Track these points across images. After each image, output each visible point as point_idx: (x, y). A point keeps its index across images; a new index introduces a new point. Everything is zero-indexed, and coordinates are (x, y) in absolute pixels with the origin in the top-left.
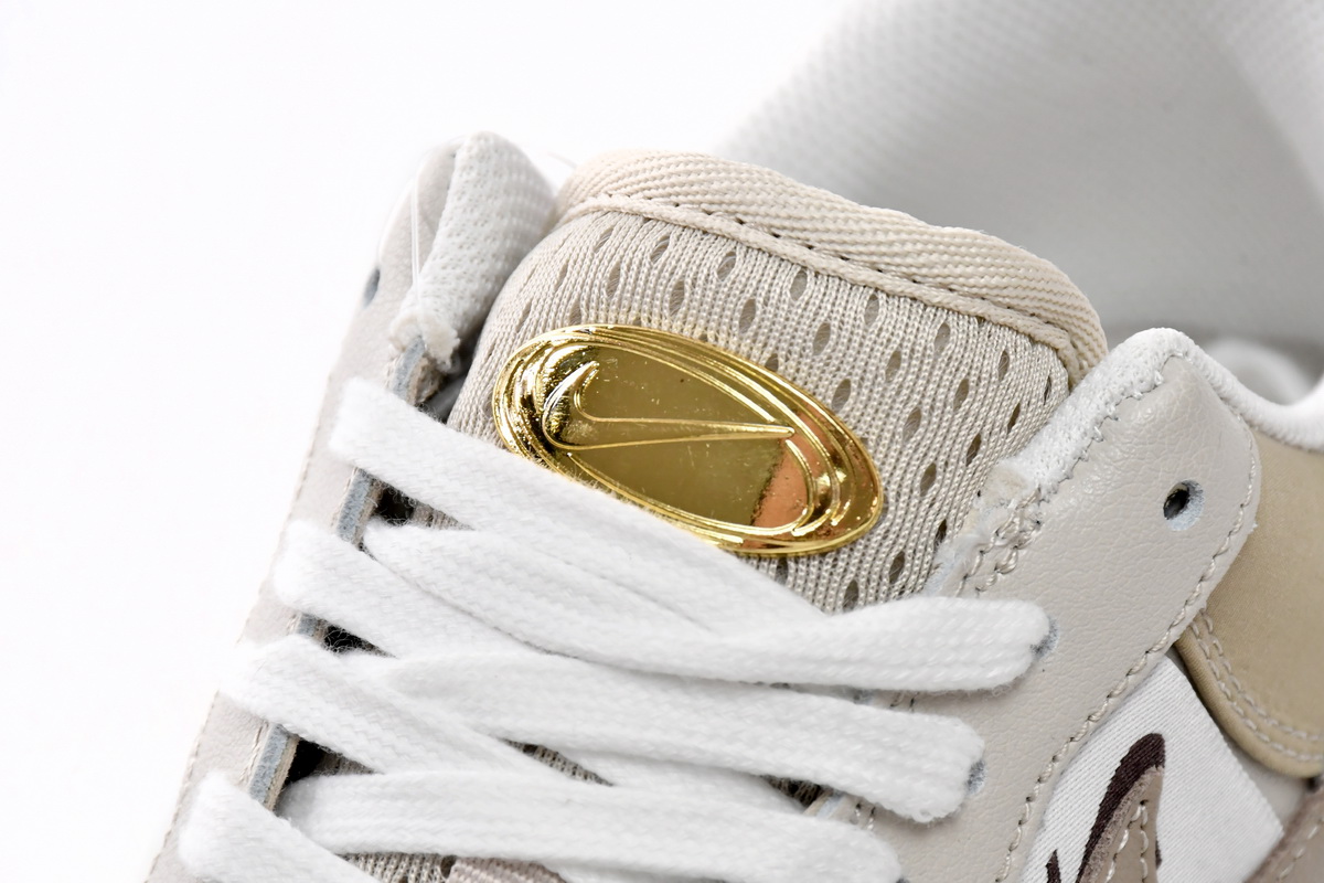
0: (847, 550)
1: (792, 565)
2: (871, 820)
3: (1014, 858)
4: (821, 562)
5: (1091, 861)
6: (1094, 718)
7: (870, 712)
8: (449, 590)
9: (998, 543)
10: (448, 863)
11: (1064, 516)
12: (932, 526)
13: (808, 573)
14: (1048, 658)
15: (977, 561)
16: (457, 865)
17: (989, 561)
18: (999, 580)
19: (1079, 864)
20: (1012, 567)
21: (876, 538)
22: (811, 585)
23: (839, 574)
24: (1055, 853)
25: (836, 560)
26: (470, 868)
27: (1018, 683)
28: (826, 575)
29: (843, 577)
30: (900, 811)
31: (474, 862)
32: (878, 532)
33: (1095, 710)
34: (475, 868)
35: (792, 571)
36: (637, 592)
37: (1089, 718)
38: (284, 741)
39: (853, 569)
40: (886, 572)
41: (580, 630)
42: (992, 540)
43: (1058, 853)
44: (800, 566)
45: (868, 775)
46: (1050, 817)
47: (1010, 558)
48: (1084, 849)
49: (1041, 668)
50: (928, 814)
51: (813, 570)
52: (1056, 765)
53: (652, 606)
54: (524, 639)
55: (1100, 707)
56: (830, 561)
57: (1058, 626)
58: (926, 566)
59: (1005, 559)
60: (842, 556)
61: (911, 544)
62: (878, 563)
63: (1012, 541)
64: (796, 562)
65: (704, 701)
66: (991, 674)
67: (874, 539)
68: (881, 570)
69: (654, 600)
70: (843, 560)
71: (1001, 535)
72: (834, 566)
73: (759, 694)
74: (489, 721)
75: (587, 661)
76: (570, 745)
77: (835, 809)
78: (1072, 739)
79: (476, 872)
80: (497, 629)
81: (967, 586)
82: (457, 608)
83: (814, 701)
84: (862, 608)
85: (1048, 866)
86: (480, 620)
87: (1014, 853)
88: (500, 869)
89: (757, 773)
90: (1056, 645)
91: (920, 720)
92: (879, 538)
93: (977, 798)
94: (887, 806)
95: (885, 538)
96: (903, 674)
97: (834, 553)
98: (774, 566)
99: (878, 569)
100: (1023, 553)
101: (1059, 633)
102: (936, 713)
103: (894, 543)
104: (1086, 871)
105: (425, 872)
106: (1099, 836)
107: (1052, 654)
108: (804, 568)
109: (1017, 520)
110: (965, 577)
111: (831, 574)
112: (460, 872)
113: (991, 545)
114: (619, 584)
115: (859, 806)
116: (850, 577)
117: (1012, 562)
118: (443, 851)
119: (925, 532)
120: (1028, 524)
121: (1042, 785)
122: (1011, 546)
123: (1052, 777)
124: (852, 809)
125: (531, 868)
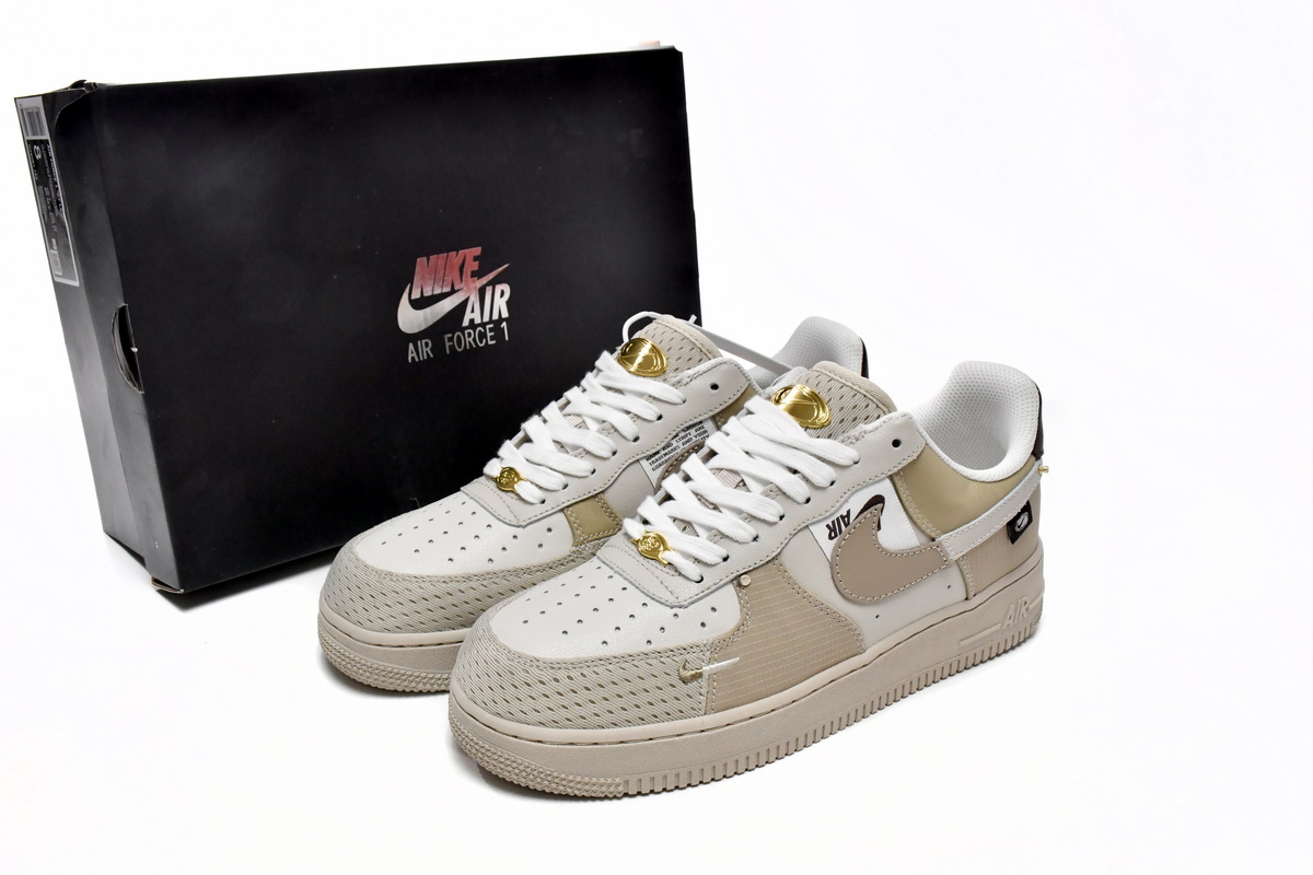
2: (806, 482)
5: (859, 516)
7: (813, 459)
9: (854, 438)
11: (870, 438)
14: (857, 466)
15: (848, 440)
16: (724, 470)
17: (850, 441)
18: (851, 445)
20: (855, 444)
27: (848, 467)
30: (812, 482)
34: (726, 471)
43: (851, 510)
45: (808, 470)
46: (850, 501)
47: (855, 442)
48: (858, 513)
49: (855, 467)
50: (819, 486)
57: (861, 459)
61: (834, 433)
66: (843, 462)
68: (827, 434)
73: (791, 449)
77: (799, 476)
81: (844, 443)
84: (820, 438)
85: (847, 511)
87: (839, 504)
89: (787, 465)
90: (860, 464)
91: (823, 464)
93: (832, 487)
94: (810, 479)
96: (824, 454)
100: (858, 442)
101: (861, 461)
102: (828, 465)
103: (830, 431)
104: (857, 518)
106: (862, 512)
109: (858, 435)
110: (843, 441)
113: (852, 438)
115: (804, 478)
120: (861, 437)
121: (849, 492)
122: (856, 440)
124: (802, 478)
125: (735, 472)
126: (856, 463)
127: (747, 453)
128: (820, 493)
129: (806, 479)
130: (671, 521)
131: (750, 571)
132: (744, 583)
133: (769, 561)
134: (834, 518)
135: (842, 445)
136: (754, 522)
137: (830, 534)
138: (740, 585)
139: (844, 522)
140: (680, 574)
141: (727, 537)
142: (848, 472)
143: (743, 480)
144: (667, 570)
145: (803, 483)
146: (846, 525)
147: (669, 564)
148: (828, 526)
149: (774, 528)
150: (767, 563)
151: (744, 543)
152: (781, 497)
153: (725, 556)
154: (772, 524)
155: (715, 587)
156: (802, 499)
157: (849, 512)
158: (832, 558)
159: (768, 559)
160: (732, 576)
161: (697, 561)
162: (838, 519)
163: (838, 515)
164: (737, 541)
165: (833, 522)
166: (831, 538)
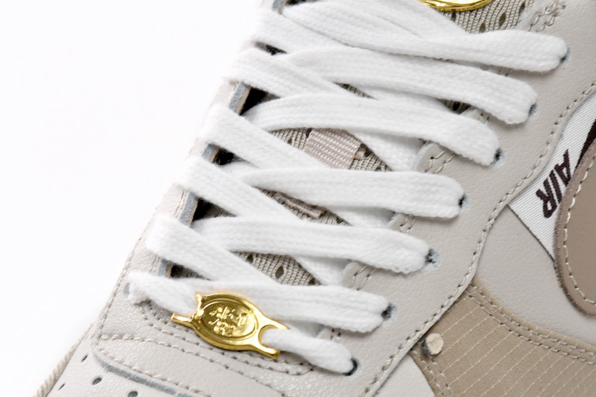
0: (481, 10)
1: (457, 15)
2: (487, 122)
3: (549, 147)
4: (470, 15)
5: (583, 158)
6: (586, 93)
7: (489, 74)
8: (315, 25)
9: (547, 13)
10: (308, 131)
11: (576, 4)
12: (518, 4)
13: (464, 19)
14: (566, 64)
15: (537, 19)
16: (312, 132)
17: (542, 20)
18: (546, 29)
19: (578, 158)
20: (551, 23)
21: (494, 6)
22: (466, 24)
23: (477, 20)
24: (567, 150)
25: (476, 14)
26: (317, 133)
27: (552, 72)
28: (472, 20)
29: (479, 21)
30: (500, 117)
31: (320, 130)
32: (494, 3)
33: (586, 89)
34: (319, 133)
35: (457, 18)
36: (393, 22)
37: (583, 93)
38: (244, 88)
39: (484, 18)
40: (498, 21)
41: (368, 37)
42: (544, 11)
43: (569, 151)
44: (461, 16)
45: (486, 100)
46: (565, 134)
47: (551, 20)
48: (580, 152)
49: (563, 68)
50: (512, 121)
51: (467, 18)
52: (569, 111)
53: (399, 28)
54: (345, 42)
55: (588, 88)
56: (474, 14)
57: (571, 50)
58: (515, 21)
59: (549, 19)
60: (479, 13)
61: (508, 11)
62: (494, 16)
63: (553, 12)
64: (460, 14)
65: (418, 66)
66: (541, 64)
67: (493, 6)
68: (495, 20)
69: (400, 26)
70: (479, 14)
71: (548, 9)
72: (475, 16)
73: (441, 64)
74: (329, 74)
75: (371, 50)
76: (362, 83)
77: (471, 114)
78: (576, 101)
79: (320, 135)
80: (334, 39)
81: (532, 29)
82: (319, 32)
83: (464, 68)
84: (487, 32)
85: (564, 155)
86: (328, 36)
87: (549, 145)
88: (330, 134)
89: (440, 98)
90: (570, 59)
91: (509, 80)
92: (495, 6)
93: (533, 119)
94: (494, 114)
95: (497, 6)
96: (503, 59)
97: (475, 11)
98: (450, 15)
99: (494, 19)
100: (557, 18)
101: (571, 54)
102: (516, 78)
103: (501, 9)
104: (581, 162)
105: (299, 137)
106: (587, 148)
107: (568, 62)
108: (463, 17)
109: (555, 4)
110: (532, 25)
111: (474, 20)
112: (313, 135)
113: (543, 13)
114: (386, 20)
115: (482, 115)
116: (482, 21)
117: (552, 21)
118: (307, 126)
119: (515, 6)
120: (560, 6)
121: (562, 118)
122: (552, 15)
123: (567, 116)
124: (478, 115)
125: (343, 133)
126: (563, 59)
127: (346, 86)
128: (515, 135)
129: (487, 117)
130: (242, 262)
131: (437, 323)
132: (434, 349)
133: (464, 294)
134: (546, 176)
135: (533, 35)
136: (418, 227)
137: (545, 207)
138: (426, 355)
139: (562, 176)
140: (313, 368)
141: (381, 270)
142: (552, 83)
143: (363, 146)
144: (281, 366)
145: (483, 127)
146: (566, 181)
147: (283, 353)
148: (539, 194)
149: (455, 227)
150: (460, 298)
151: (412, 274)
152: (452, 165)
153: (384, 307)
154: (446, 222)
155: (386, 373)
156: (487, 158)
157: (566, 156)
158: (557, 249)
159: (462, 289)
160: (411, 343)
161: (337, 332)
162: (552, 175)
163: (551, 167)
164: (400, 274)
165: (546, 183)
166: (548, 214)
